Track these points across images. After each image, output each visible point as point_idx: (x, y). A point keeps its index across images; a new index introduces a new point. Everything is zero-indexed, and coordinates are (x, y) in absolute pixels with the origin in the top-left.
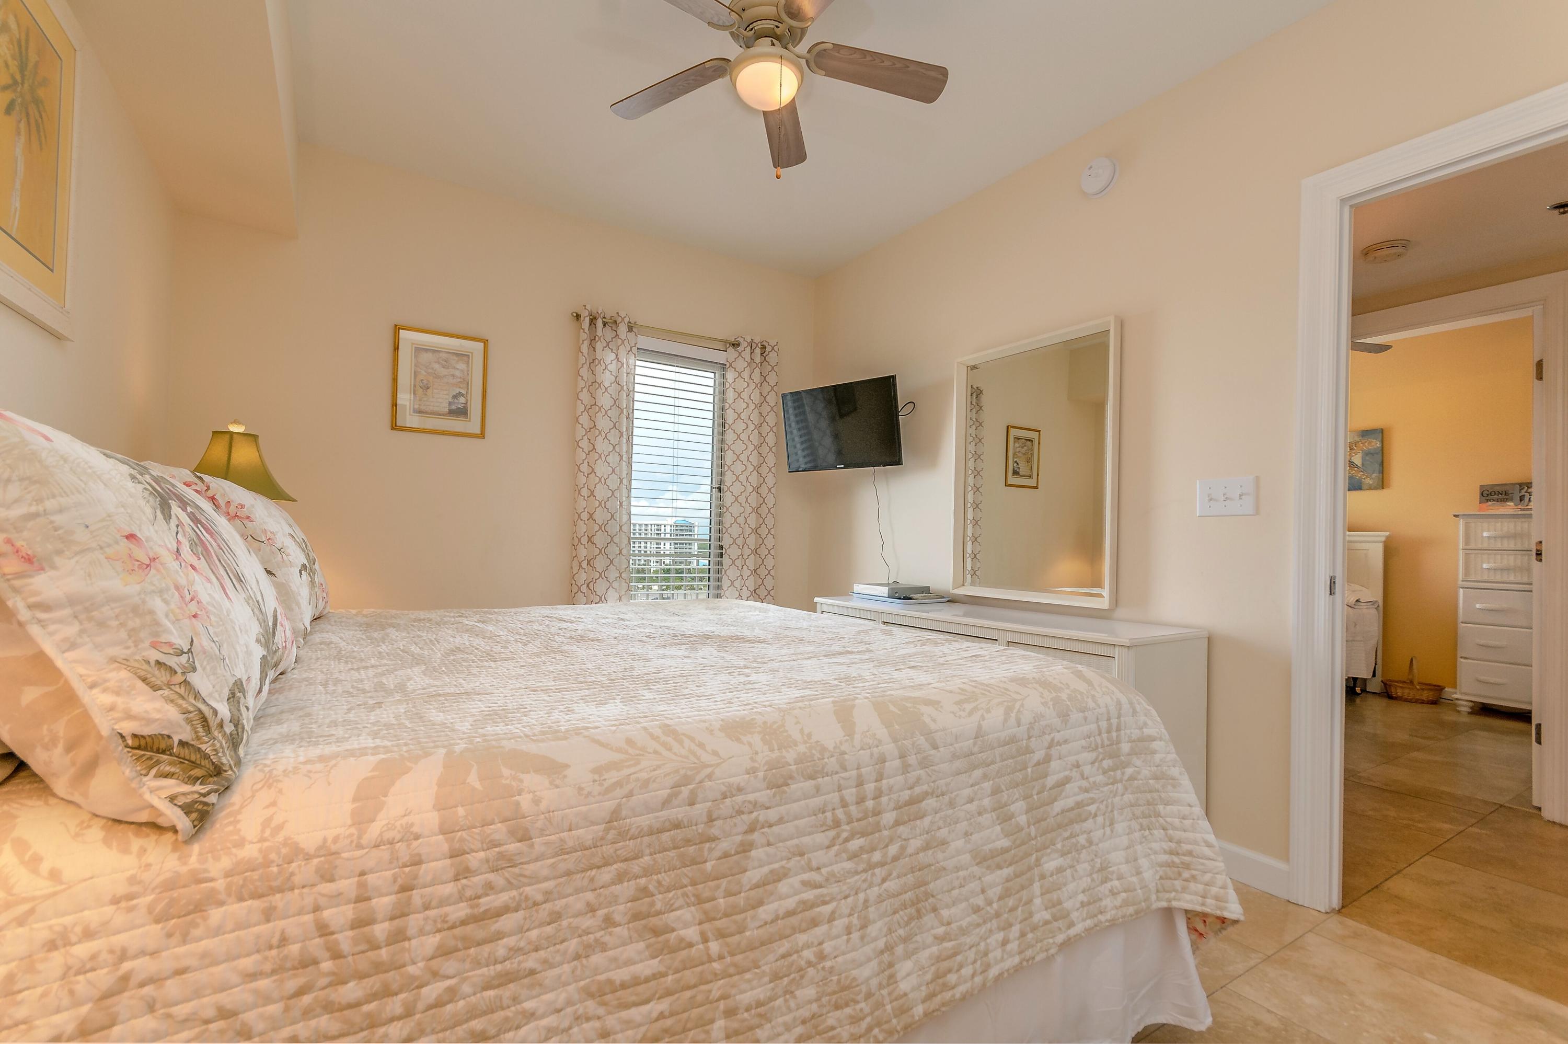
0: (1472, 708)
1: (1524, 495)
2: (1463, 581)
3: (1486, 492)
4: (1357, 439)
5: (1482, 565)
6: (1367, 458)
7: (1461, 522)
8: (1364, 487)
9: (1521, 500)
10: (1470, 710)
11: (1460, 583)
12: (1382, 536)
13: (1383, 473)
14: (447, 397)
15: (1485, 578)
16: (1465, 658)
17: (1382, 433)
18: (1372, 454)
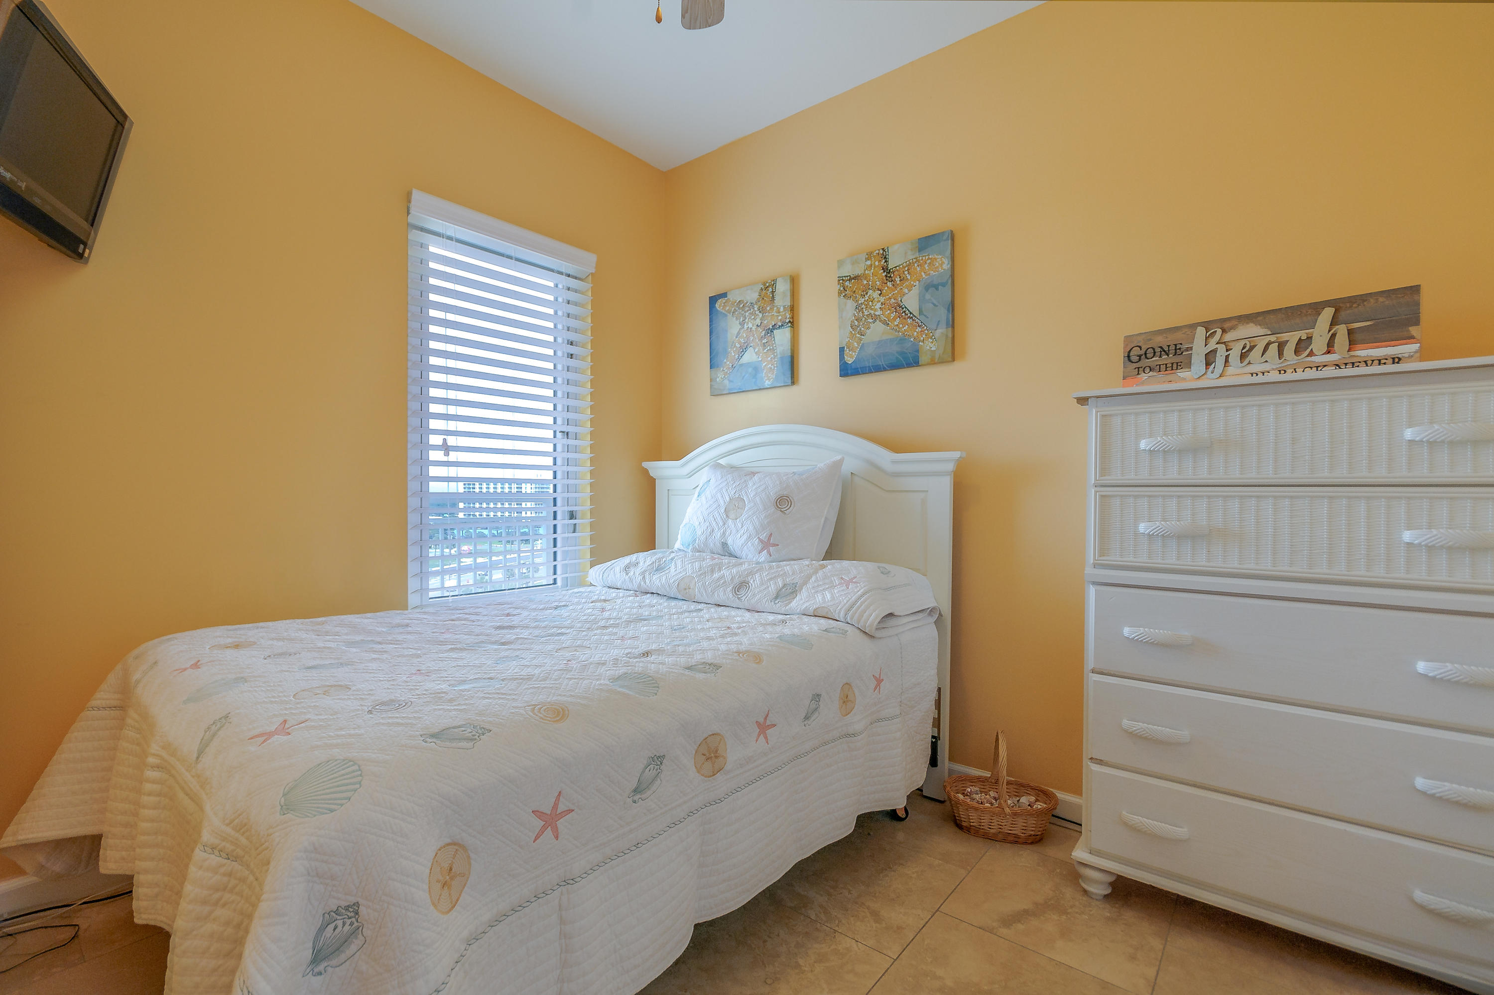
0: (1112, 884)
1: (1214, 351)
2: (1095, 566)
3: (1136, 352)
4: (911, 256)
5: (1136, 526)
6: (928, 296)
7: (1092, 415)
8: (923, 359)
9: (1208, 364)
10: (1109, 891)
11: (1089, 570)
12: (946, 461)
13: (953, 327)
15: (1143, 559)
16: (1100, 762)
17: (953, 240)
18: (936, 287)
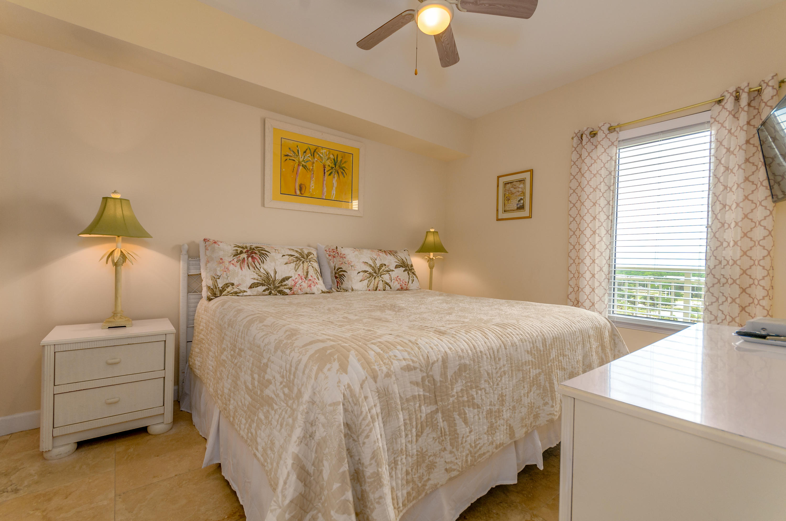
14: (516, 202)
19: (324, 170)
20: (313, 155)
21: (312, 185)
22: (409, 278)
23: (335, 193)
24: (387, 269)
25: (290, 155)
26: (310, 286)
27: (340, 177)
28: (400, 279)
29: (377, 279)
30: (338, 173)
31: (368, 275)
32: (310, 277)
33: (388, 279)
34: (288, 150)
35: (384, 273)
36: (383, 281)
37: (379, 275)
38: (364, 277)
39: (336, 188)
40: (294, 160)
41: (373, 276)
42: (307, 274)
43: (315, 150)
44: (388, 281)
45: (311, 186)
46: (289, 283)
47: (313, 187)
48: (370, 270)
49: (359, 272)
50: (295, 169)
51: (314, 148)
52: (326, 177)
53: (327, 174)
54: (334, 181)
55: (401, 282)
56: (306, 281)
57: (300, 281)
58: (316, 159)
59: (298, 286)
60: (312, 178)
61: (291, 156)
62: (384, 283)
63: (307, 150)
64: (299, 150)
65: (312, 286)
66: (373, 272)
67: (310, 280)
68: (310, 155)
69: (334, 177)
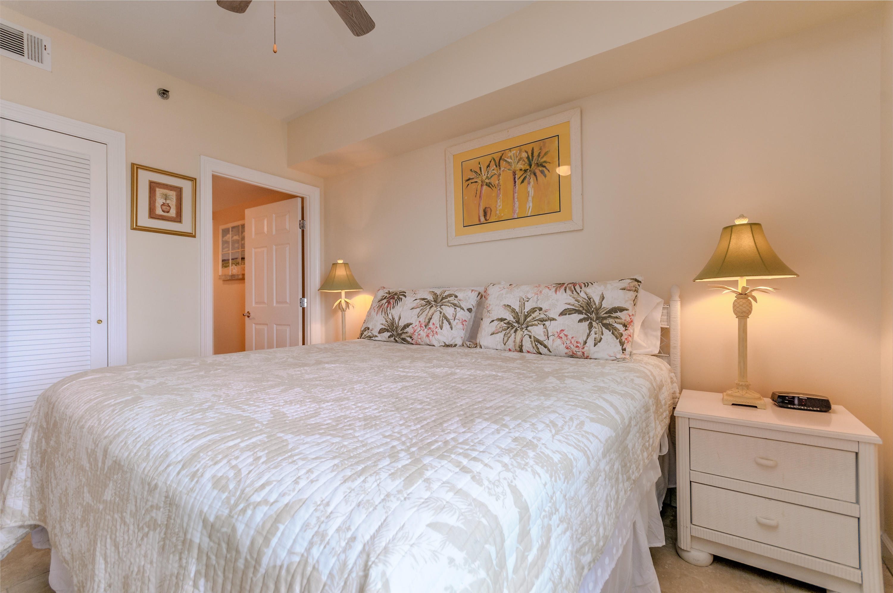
19: (515, 178)
20: (498, 165)
21: (499, 204)
22: (589, 335)
23: (531, 205)
24: (542, 316)
25: (471, 177)
26: (428, 336)
27: (538, 178)
28: (566, 336)
29: (519, 333)
30: (535, 174)
31: (505, 325)
32: (431, 325)
33: (542, 334)
34: (470, 172)
35: (533, 323)
36: (530, 337)
37: (523, 326)
38: (499, 327)
39: (533, 198)
40: (476, 182)
41: (513, 327)
42: (429, 322)
43: (501, 157)
44: (542, 338)
45: (498, 207)
46: (409, 330)
47: (501, 207)
48: (510, 317)
49: (493, 321)
50: (478, 192)
51: (499, 154)
52: (517, 188)
53: (518, 182)
54: (531, 190)
55: (568, 342)
56: (426, 330)
57: (419, 329)
58: (502, 169)
59: (416, 334)
60: (498, 196)
61: (473, 179)
62: (533, 340)
63: (490, 162)
64: (482, 167)
65: (431, 337)
66: (514, 320)
67: (430, 328)
68: (495, 166)
69: (529, 183)
